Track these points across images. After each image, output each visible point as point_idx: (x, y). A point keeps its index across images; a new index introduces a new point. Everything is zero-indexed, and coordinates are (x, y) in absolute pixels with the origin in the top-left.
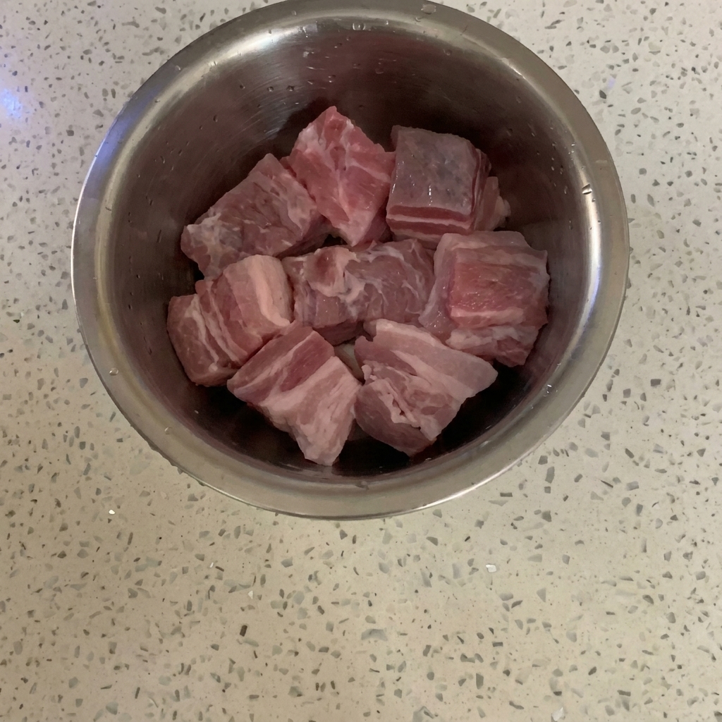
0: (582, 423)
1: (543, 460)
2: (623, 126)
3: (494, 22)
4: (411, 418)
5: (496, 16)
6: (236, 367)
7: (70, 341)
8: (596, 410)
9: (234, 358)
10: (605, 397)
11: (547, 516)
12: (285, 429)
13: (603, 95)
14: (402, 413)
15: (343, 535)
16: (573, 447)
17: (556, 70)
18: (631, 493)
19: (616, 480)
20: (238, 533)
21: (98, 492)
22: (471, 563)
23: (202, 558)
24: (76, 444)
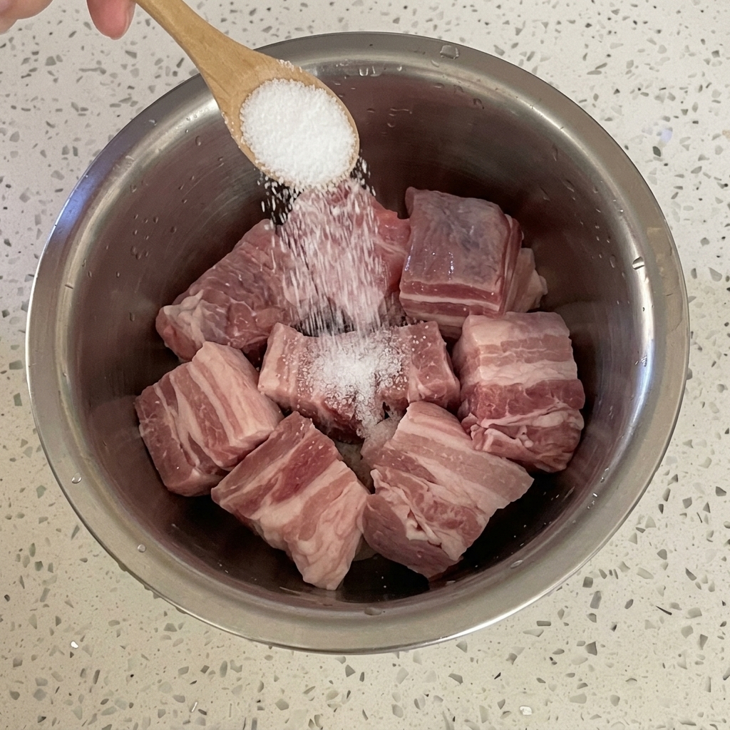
0: (635, 539)
1: (588, 583)
2: (681, 188)
3: (528, 67)
4: (430, 533)
5: (529, 59)
6: (222, 473)
7: (24, 442)
8: (651, 524)
9: (219, 463)
10: (661, 508)
11: (592, 648)
12: (280, 547)
13: (657, 151)
14: (419, 528)
15: (349, 672)
16: (624, 567)
17: (603, 124)
18: (692, 622)
19: (675, 606)
20: (224, 669)
21: (58, 621)
22: (501, 705)
23: (181, 699)
24: (32, 565)
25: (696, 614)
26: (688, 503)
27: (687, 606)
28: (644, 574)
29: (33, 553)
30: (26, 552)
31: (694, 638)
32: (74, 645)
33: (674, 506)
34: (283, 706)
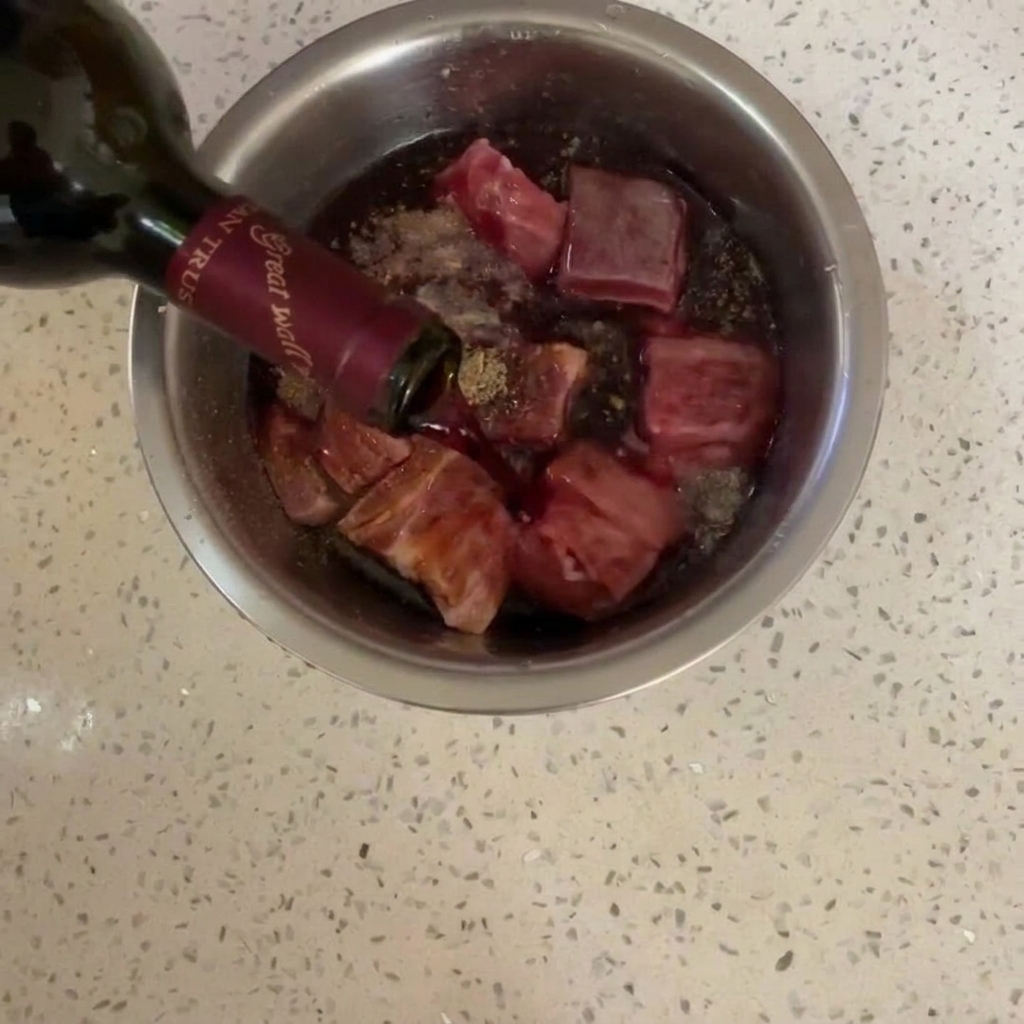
0: (821, 574)
1: (767, 623)
2: (879, 163)
5: (706, 7)
7: (123, 459)
8: (840, 555)
10: (852, 537)
15: (498, 723)
16: (809, 605)
18: (885, 668)
19: (866, 650)
20: (355, 719)
21: (166, 665)
22: (669, 761)
23: (307, 754)
24: (135, 600)
25: (889, 658)
26: (882, 532)
27: (878, 651)
28: (831, 613)
29: (136, 587)
30: (127, 587)
31: (886, 686)
32: (185, 692)
33: (867, 536)
34: (423, 762)
